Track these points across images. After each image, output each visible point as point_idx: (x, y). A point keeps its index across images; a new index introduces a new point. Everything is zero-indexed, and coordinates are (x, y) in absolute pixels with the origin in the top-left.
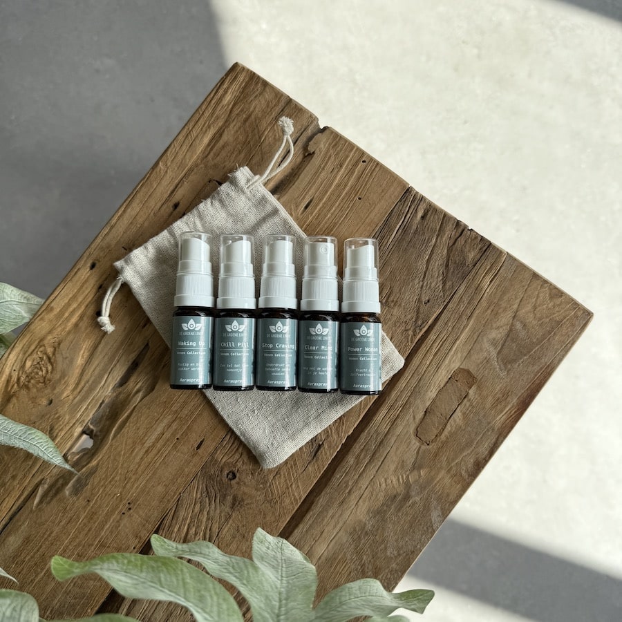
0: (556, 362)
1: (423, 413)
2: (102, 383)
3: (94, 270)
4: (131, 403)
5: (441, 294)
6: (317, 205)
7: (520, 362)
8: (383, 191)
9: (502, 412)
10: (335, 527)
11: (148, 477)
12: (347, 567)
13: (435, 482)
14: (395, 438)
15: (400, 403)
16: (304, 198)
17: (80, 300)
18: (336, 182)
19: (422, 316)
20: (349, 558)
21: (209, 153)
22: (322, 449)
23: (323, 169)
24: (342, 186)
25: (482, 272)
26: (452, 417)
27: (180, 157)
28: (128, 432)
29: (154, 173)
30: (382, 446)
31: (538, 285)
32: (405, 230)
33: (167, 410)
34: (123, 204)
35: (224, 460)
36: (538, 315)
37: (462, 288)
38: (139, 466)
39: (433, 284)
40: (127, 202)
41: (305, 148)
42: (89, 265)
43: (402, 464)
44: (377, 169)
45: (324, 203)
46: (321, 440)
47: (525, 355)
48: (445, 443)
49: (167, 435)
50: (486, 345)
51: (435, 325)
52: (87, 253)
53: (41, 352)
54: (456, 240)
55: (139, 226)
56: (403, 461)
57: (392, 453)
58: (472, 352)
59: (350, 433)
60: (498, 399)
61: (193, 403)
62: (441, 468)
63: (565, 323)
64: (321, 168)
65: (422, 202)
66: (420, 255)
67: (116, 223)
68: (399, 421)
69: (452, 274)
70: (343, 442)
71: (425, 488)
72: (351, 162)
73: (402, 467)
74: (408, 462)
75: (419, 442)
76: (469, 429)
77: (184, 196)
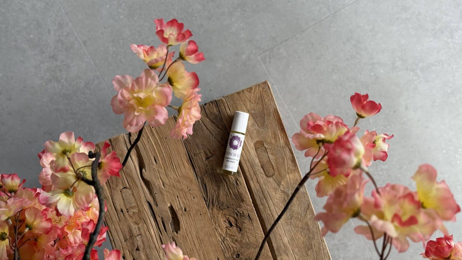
0: (275, 107)
1: (262, 168)
5: (222, 132)
6: (157, 155)
7: (266, 120)
9: (280, 139)
10: (281, 229)
12: (299, 235)
13: (289, 181)
14: (264, 185)
15: (252, 174)
16: (151, 159)
18: (153, 143)
20: (296, 231)
22: (250, 215)
23: (145, 145)
24: (156, 142)
25: (224, 111)
26: (270, 159)
30: (263, 192)
31: (242, 94)
35: (230, 255)
36: (254, 102)
37: (225, 122)
39: (217, 132)
45: (159, 153)
46: (247, 214)
47: (265, 116)
48: (277, 169)
50: (252, 128)
54: (206, 112)
56: (274, 188)
57: (269, 190)
58: (251, 135)
60: (274, 138)
61: (201, 253)
62: (286, 175)
63: (263, 94)
66: (202, 130)
67: (113, 239)
68: (258, 179)
70: (253, 205)
71: (289, 186)
72: (150, 132)
73: (276, 190)
74: (276, 186)
75: (271, 177)
76: (278, 156)
77: (120, 206)
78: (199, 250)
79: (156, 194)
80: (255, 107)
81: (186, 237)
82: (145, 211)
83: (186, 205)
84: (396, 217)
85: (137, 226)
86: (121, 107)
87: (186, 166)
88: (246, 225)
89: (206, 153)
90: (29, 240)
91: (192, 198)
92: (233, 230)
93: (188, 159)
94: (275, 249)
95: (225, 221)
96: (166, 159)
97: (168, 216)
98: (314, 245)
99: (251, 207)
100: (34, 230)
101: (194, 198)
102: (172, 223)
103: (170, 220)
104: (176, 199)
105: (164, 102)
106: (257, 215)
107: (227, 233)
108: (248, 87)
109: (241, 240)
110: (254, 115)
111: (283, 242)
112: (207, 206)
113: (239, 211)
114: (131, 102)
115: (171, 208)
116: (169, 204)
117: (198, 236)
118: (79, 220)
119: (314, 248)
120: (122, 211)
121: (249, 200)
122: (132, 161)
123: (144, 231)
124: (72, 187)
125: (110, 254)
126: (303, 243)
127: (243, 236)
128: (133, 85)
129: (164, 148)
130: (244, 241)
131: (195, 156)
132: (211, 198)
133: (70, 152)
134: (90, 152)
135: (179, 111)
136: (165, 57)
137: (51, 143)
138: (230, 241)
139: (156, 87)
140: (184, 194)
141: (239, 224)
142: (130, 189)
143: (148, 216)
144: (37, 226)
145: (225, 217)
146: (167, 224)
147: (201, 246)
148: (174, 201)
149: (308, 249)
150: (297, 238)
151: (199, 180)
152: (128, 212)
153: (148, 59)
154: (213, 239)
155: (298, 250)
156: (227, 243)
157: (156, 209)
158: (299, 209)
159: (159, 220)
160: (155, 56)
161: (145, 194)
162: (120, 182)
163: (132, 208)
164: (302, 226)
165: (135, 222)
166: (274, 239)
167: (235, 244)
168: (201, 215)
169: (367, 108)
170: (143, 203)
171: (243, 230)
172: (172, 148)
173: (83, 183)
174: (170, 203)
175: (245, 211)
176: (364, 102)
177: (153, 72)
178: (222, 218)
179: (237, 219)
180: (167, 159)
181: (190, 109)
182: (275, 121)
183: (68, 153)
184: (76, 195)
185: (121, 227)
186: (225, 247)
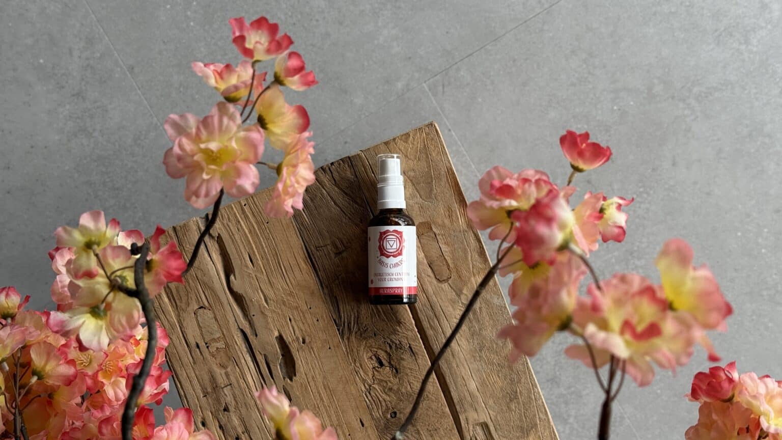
0: (448, 165)
1: (429, 268)
3: (206, 425)
5: (362, 209)
6: (254, 252)
7: (434, 187)
9: (458, 218)
10: (464, 368)
12: (494, 377)
14: (434, 296)
16: (244, 258)
18: (246, 231)
20: (489, 371)
21: (176, 302)
22: (412, 346)
23: (233, 234)
24: (252, 230)
25: (364, 174)
26: (443, 252)
30: (433, 308)
31: (394, 145)
35: (381, 413)
36: (412, 157)
37: (365, 191)
42: (201, 426)
44: (255, 199)
45: (256, 248)
46: (407, 344)
47: (432, 181)
48: (456, 266)
54: (333, 177)
56: (451, 300)
57: (442, 304)
59: (414, 322)
60: (449, 216)
61: (333, 412)
62: (469, 279)
63: (427, 144)
64: (232, 236)
67: (184, 392)
68: (424, 286)
69: (353, 194)
70: (416, 330)
72: (240, 213)
73: (454, 302)
74: (453, 297)
75: (446, 282)
76: (456, 246)
77: (194, 337)
78: (328, 406)
79: (254, 315)
80: (416, 166)
81: (306, 387)
82: (237, 345)
83: (304, 332)
84: (627, 326)
85: (224, 371)
86: (180, 166)
87: (303, 268)
88: (406, 363)
89: (336, 245)
90: (40, 396)
91: (315, 320)
92: (385, 372)
93: (305, 256)
94: (455, 401)
95: (371, 358)
96: (269, 258)
97: (276, 352)
98: (521, 392)
99: (413, 332)
100: (47, 380)
101: (318, 320)
102: (282, 364)
103: (278, 359)
104: (288, 324)
105: (252, 157)
106: (423, 347)
107: (374, 378)
108: (402, 134)
109: (398, 389)
110: (414, 179)
111: (469, 390)
112: (340, 334)
113: (394, 340)
114: (196, 158)
115: (280, 339)
116: (277, 332)
117: (326, 383)
118: (122, 361)
119: (520, 397)
120: (198, 346)
121: (409, 320)
122: (211, 262)
123: (236, 378)
124: (103, 302)
125: (175, 415)
126: (501, 389)
127: (401, 382)
128: (198, 129)
129: (265, 238)
130: (403, 390)
131: (317, 250)
132: (346, 320)
133: (98, 244)
134: (133, 245)
135: (278, 170)
136: (251, 81)
137: (65, 230)
138: (379, 391)
139: (238, 131)
140: (301, 315)
141: (394, 362)
142: (210, 310)
143: (242, 354)
144: (52, 371)
145: (371, 351)
146: (274, 366)
147: (332, 400)
148: (284, 328)
149: (511, 400)
150: (491, 382)
151: (326, 291)
152: (208, 347)
153: (222, 86)
154: (352, 387)
155: (494, 402)
156: (376, 395)
157: (255, 341)
158: (493, 334)
159: (260, 359)
160: (233, 80)
161: (235, 316)
162: (194, 298)
163: (214, 340)
164: (499, 362)
165: (220, 365)
166: (453, 384)
167: (389, 396)
168: (330, 348)
169: (587, 154)
170: (233, 333)
171: (402, 371)
172: (278, 238)
173: (122, 296)
174: (278, 330)
175: (403, 340)
176: (582, 145)
177: (231, 107)
178: (365, 353)
179: (391, 353)
180: (271, 257)
181: (295, 166)
182: (449, 189)
183: (95, 247)
184: (111, 315)
185: (197, 373)
186: (372, 401)
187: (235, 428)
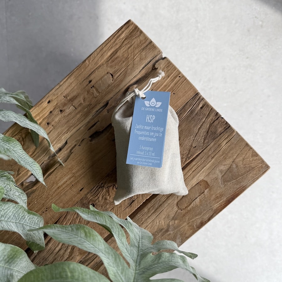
0: (248, 185)
2: (44, 155)
3: (49, 103)
4: (55, 166)
5: (202, 145)
7: (231, 182)
8: (185, 92)
9: (218, 203)
11: (57, 199)
13: (181, 227)
14: (167, 204)
17: (41, 116)
18: (165, 84)
19: (191, 153)
21: (110, 60)
22: (134, 202)
24: (167, 86)
25: (223, 138)
26: (195, 201)
27: (96, 59)
28: (52, 177)
29: (83, 65)
30: (161, 206)
31: (247, 149)
32: (192, 112)
33: (70, 172)
34: (67, 77)
35: (91, 198)
36: (244, 163)
37: (212, 144)
38: (54, 193)
39: (199, 140)
40: (69, 76)
41: (154, 66)
42: (47, 101)
43: (168, 216)
44: (185, 82)
46: (134, 199)
47: (234, 180)
48: (189, 211)
49: (68, 183)
50: (217, 172)
51: (196, 158)
52: (47, 95)
53: (20, 135)
54: (214, 121)
55: (72, 88)
57: (164, 210)
58: (210, 173)
59: (148, 198)
60: (217, 197)
62: (185, 222)
63: (256, 169)
65: (203, 101)
66: (196, 125)
67: (62, 84)
68: (170, 197)
69: (209, 137)
70: (144, 201)
71: (176, 228)
72: (174, 76)
74: (171, 216)
75: (178, 208)
76: (201, 207)
77: (94, 78)
80: (240, 167)
85: (82, 102)
99: (142, 200)
103: (99, 130)
106: (136, 209)
120: (90, 82)
130: (108, 206)
138: (103, 193)
142: (113, 80)
152: (92, 88)
156: (100, 192)
157: (105, 113)
159: (96, 119)
170: (105, 99)
182: (233, 191)
185: (75, 88)
186: (96, 191)
187: (53, 120)
